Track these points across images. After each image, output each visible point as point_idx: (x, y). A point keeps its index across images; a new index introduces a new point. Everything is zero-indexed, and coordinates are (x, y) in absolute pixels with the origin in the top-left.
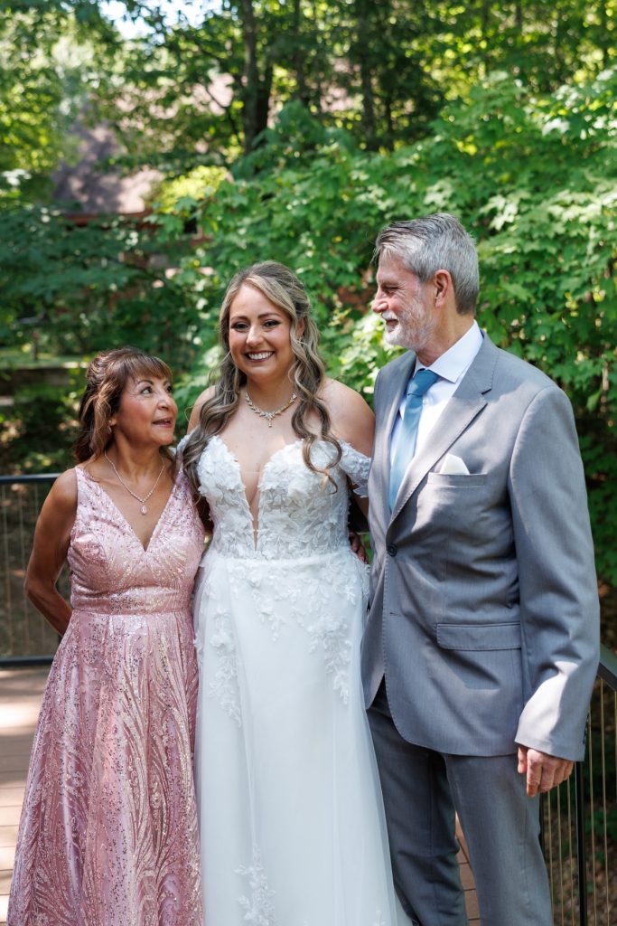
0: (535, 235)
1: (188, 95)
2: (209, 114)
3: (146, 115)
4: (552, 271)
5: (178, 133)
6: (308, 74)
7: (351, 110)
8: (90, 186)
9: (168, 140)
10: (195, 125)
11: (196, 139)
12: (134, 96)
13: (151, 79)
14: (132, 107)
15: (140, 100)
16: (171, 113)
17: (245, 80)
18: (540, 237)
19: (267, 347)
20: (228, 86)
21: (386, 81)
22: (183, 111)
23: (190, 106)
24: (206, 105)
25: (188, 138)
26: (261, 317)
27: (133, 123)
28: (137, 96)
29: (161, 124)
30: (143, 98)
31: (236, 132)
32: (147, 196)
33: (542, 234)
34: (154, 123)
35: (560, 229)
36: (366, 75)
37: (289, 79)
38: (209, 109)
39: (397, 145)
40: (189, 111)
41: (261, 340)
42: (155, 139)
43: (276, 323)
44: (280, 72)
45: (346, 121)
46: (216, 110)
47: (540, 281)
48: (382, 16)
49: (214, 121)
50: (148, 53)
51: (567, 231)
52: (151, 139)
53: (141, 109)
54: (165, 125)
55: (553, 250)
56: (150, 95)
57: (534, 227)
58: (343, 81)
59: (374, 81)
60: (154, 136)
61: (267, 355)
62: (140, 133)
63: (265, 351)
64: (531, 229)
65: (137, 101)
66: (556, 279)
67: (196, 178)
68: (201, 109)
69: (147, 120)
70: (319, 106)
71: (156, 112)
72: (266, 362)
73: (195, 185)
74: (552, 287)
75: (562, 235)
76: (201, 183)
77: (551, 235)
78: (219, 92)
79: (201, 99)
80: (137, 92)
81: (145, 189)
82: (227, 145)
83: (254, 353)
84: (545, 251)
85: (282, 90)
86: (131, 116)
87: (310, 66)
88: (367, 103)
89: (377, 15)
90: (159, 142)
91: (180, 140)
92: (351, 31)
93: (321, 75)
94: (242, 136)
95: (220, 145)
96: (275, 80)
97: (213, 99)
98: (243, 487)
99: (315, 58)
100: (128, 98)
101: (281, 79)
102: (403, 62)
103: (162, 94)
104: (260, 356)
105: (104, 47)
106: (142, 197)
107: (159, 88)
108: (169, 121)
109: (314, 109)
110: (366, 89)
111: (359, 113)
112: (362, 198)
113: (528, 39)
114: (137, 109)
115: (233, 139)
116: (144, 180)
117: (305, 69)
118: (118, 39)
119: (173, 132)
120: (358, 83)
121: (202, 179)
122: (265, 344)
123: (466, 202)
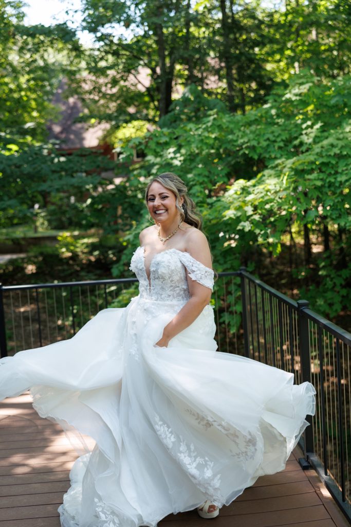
0: (324, 154)
1: (125, 81)
2: (137, 91)
3: (100, 91)
4: (333, 172)
5: (119, 102)
6: (195, 68)
7: (220, 87)
8: (66, 129)
9: (113, 105)
10: (129, 97)
11: (129, 105)
12: (91, 81)
13: (102, 72)
14: (92, 88)
15: (96, 83)
16: (115, 90)
17: (158, 70)
18: (326, 155)
20: (148, 75)
21: (240, 69)
22: (121, 89)
23: (126, 86)
24: (135, 85)
25: (124, 105)
26: (160, 194)
27: (92, 96)
28: (94, 81)
29: (108, 97)
30: (98, 82)
31: (153, 101)
32: (101, 138)
34: (104, 96)
35: (337, 151)
36: (229, 68)
37: (184, 71)
38: (137, 88)
39: (248, 108)
40: (125, 89)
42: (105, 105)
43: (168, 197)
44: (178, 67)
45: (217, 94)
46: (141, 88)
47: (327, 178)
48: (238, 35)
49: (140, 95)
50: (100, 56)
52: (103, 105)
53: (97, 89)
54: (112, 97)
55: (334, 162)
56: (102, 80)
57: (324, 150)
58: (217, 72)
59: (234, 71)
60: (104, 103)
61: (163, 211)
62: (96, 102)
63: (162, 209)
64: (322, 151)
65: (94, 84)
66: (335, 176)
67: (130, 127)
68: (132, 88)
69: (101, 95)
70: (202, 86)
71: (106, 90)
72: (163, 214)
73: (130, 131)
75: (338, 154)
76: (134, 130)
77: (332, 154)
78: (143, 78)
79: (132, 82)
80: (94, 78)
81: (100, 134)
82: (147, 108)
83: (157, 210)
84: (330, 162)
85: (181, 76)
86: (90, 93)
87: (196, 63)
88: (230, 85)
89: (235, 34)
90: (108, 107)
91: (120, 106)
92: (220, 44)
93: (203, 68)
94: (156, 103)
95: (143, 108)
96: (176, 72)
97: (139, 82)
98: (145, 268)
99: (198, 59)
100: (89, 82)
101: (180, 70)
102: (251, 60)
103: (109, 79)
104: (160, 212)
105: (74, 53)
106: (98, 138)
107: (107, 76)
108: (113, 95)
109: (200, 88)
110: (229, 76)
111: (224, 89)
112: (230, 137)
113: (323, 48)
114: (94, 88)
115: (152, 105)
116: (100, 129)
117: (193, 64)
118: (82, 49)
119: (115, 101)
120: (223, 72)
121: (134, 127)
122: (162, 206)
123: (286, 138)
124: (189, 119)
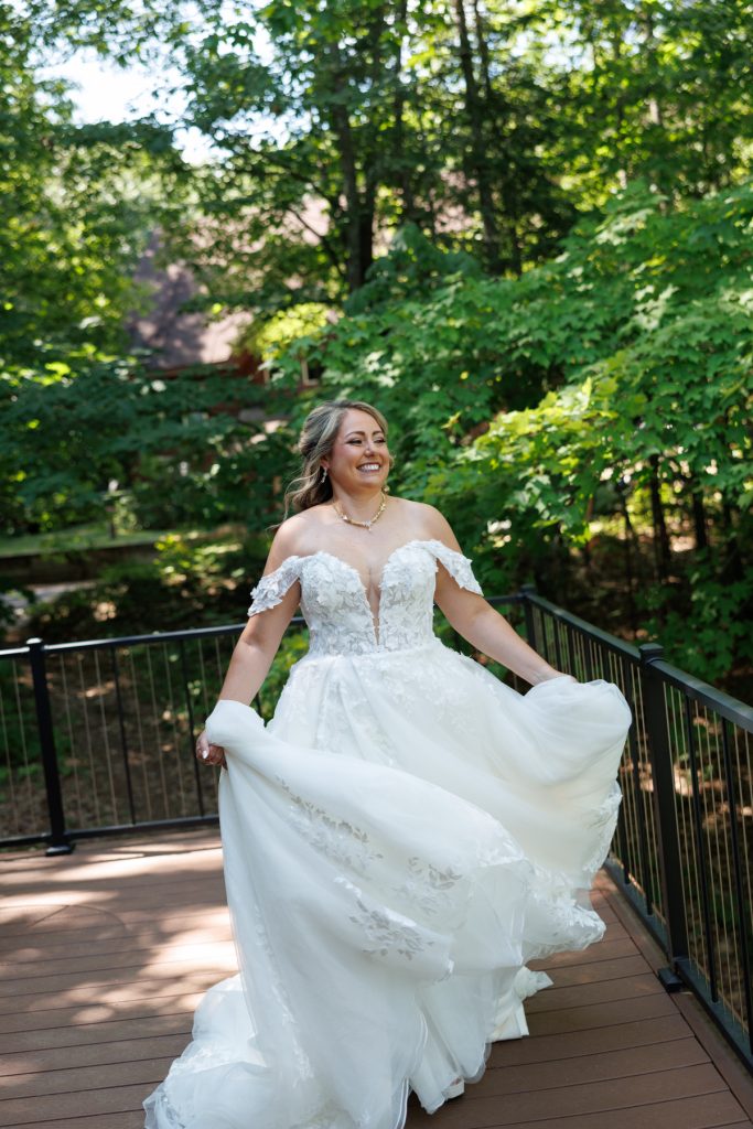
1: (278, 225)
2: (303, 244)
3: (229, 250)
5: (267, 268)
6: (417, 192)
7: (471, 228)
8: (165, 330)
9: (256, 277)
10: (288, 258)
11: (290, 275)
12: (211, 230)
13: (232, 209)
14: (212, 243)
15: (219, 234)
16: (258, 246)
17: (343, 201)
20: (323, 212)
21: (507, 192)
22: (270, 245)
23: (280, 236)
24: (300, 234)
25: (279, 273)
26: (374, 433)
27: (213, 260)
28: (217, 230)
29: (246, 259)
30: (224, 232)
31: (336, 263)
32: (235, 343)
33: (684, 344)
34: (238, 257)
35: (703, 337)
36: (484, 189)
37: (395, 199)
38: (302, 238)
39: (527, 267)
40: (278, 242)
42: (241, 276)
44: (384, 192)
45: (464, 242)
46: (311, 239)
48: (499, 122)
49: (310, 251)
50: (227, 180)
51: (711, 339)
52: (236, 277)
53: (222, 245)
54: (253, 260)
56: (232, 227)
58: (460, 198)
59: (495, 196)
60: (239, 272)
62: (223, 270)
63: (377, 464)
65: (216, 235)
67: (291, 318)
68: (294, 239)
69: (231, 256)
70: (433, 228)
71: (241, 246)
73: (291, 326)
74: (697, 397)
76: (299, 324)
77: (694, 344)
78: (313, 219)
79: (292, 227)
80: (215, 224)
81: (233, 334)
82: (325, 278)
85: (388, 212)
86: (210, 253)
87: (418, 183)
88: (487, 220)
89: (494, 121)
90: (246, 279)
91: (269, 278)
92: (465, 141)
93: (433, 192)
94: (343, 267)
95: (317, 278)
96: (378, 202)
97: (307, 227)
98: (364, 589)
99: (422, 175)
100: (205, 233)
101: (386, 200)
102: (530, 170)
103: (244, 226)
105: (174, 177)
106: (229, 344)
107: (241, 218)
108: (255, 256)
109: (427, 232)
110: (486, 207)
111: (478, 232)
112: (492, 325)
113: (673, 138)
114: (217, 244)
115: (334, 272)
116: (232, 324)
117: (412, 186)
118: (188, 167)
119: (261, 268)
120: (475, 198)
121: (300, 318)
123: (605, 322)
124: (409, 295)
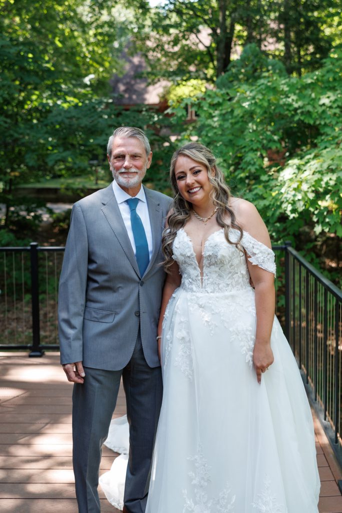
1: (187, 39)
2: (198, 50)
3: (163, 49)
5: (180, 60)
6: (254, 29)
7: (278, 50)
9: (174, 64)
10: (189, 56)
11: (190, 64)
12: (156, 39)
13: (166, 29)
14: (155, 45)
15: (159, 41)
16: (176, 49)
17: (219, 31)
19: (197, 185)
20: (209, 35)
22: (183, 47)
23: (187, 45)
24: (197, 45)
25: (185, 64)
26: (191, 170)
27: (155, 54)
28: (158, 39)
29: (170, 55)
30: (161, 40)
31: (212, 61)
32: (161, 95)
34: (166, 54)
36: (287, 30)
37: (244, 31)
38: (198, 47)
39: (303, 71)
40: (186, 48)
41: (194, 181)
42: (167, 63)
43: (200, 171)
44: (238, 27)
45: (274, 56)
46: (201, 48)
49: (200, 54)
50: (165, 15)
52: (165, 63)
53: (160, 46)
54: (174, 56)
56: (165, 38)
58: (274, 34)
59: (292, 34)
60: (166, 61)
61: (198, 189)
62: (159, 60)
63: (197, 187)
65: (157, 41)
67: (188, 86)
68: (194, 47)
69: (163, 53)
70: (260, 48)
71: (168, 48)
72: (199, 192)
73: (188, 90)
76: (192, 89)
78: (204, 38)
79: (193, 41)
80: (158, 36)
81: (161, 91)
82: (207, 68)
83: (191, 189)
85: (240, 37)
86: (154, 50)
87: (256, 25)
88: (287, 46)
90: (169, 65)
91: (180, 64)
92: (280, 5)
93: (262, 30)
94: (215, 63)
95: (203, 67)
96: (236, 32)
97: (200, 41)
98: (194, 254)
99: (258, 21)
100: (152, 40)
101: (239, 32)
103: (172, 38)
104: (195, 190)
105: (141, 11)
106: (158, 95)
107: (170, 35)
108: (175, 53)
110: (287, 39)
111: (282, 51)
114: (157, 46)
115: (211, 65)
116: (160, 86)
117: (252, 26)
118: (148, 7)
119: (177, 60)
120: (282, 34)
121: (192, 86)
122: (196, 183)
